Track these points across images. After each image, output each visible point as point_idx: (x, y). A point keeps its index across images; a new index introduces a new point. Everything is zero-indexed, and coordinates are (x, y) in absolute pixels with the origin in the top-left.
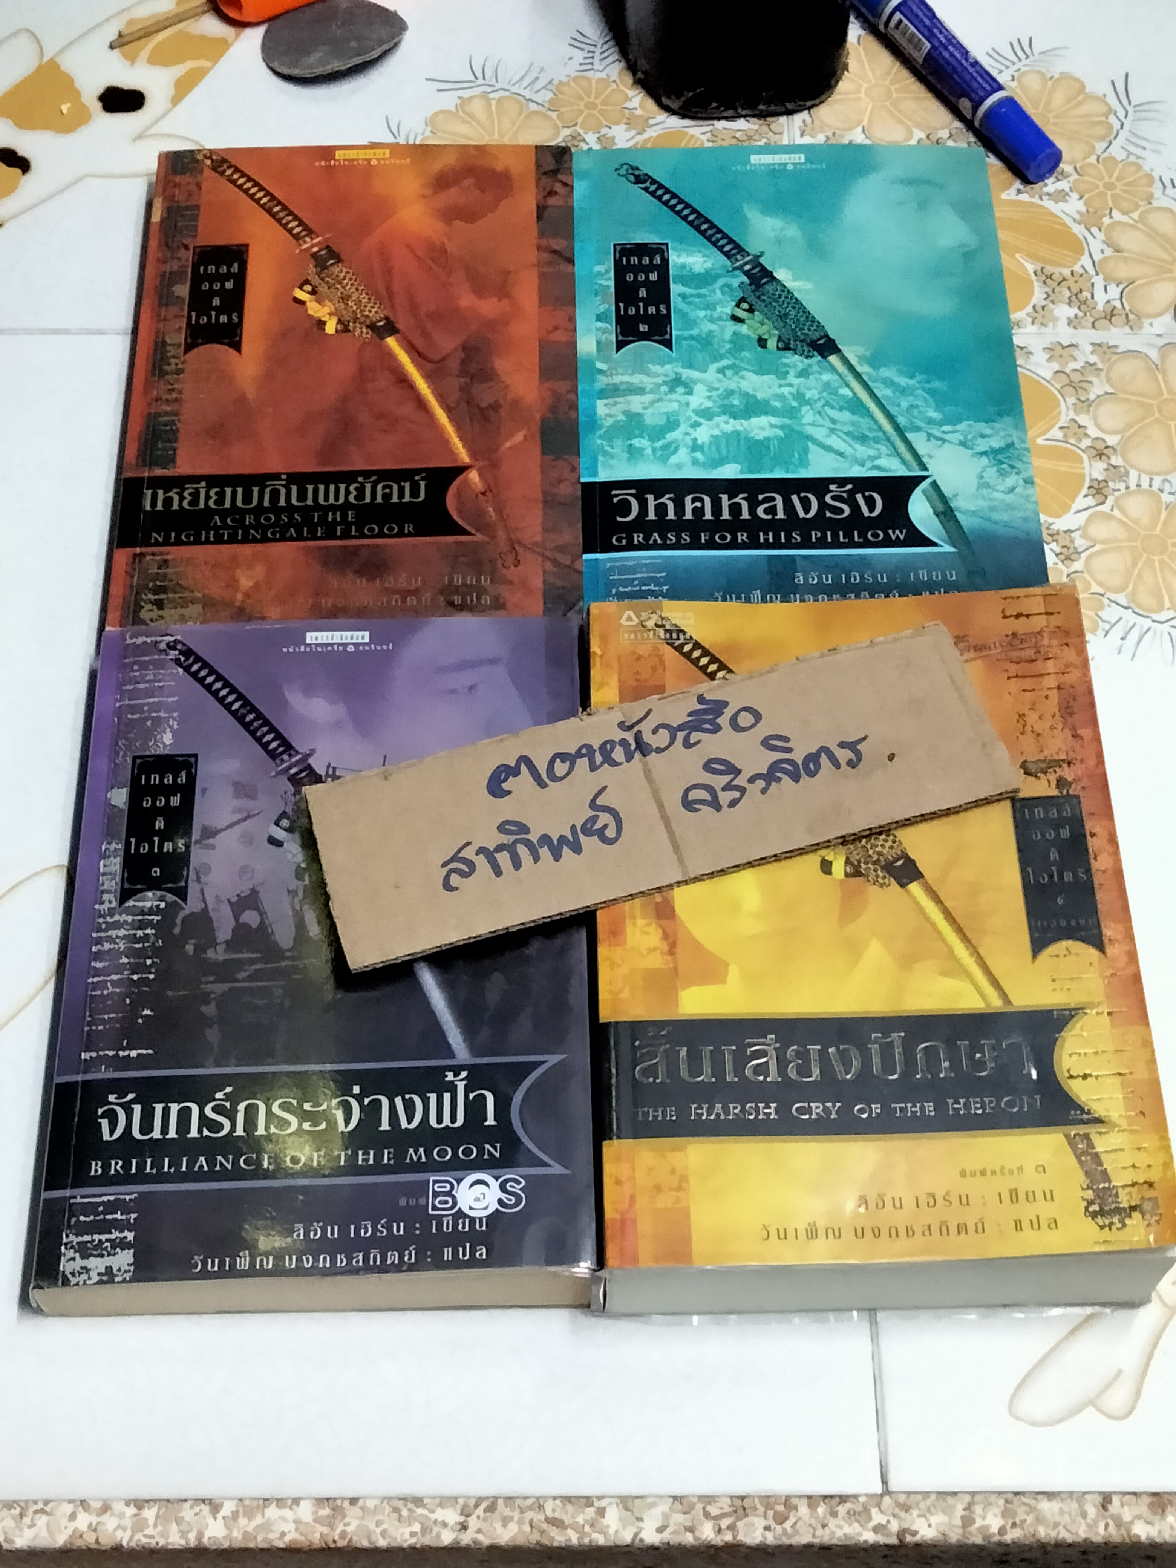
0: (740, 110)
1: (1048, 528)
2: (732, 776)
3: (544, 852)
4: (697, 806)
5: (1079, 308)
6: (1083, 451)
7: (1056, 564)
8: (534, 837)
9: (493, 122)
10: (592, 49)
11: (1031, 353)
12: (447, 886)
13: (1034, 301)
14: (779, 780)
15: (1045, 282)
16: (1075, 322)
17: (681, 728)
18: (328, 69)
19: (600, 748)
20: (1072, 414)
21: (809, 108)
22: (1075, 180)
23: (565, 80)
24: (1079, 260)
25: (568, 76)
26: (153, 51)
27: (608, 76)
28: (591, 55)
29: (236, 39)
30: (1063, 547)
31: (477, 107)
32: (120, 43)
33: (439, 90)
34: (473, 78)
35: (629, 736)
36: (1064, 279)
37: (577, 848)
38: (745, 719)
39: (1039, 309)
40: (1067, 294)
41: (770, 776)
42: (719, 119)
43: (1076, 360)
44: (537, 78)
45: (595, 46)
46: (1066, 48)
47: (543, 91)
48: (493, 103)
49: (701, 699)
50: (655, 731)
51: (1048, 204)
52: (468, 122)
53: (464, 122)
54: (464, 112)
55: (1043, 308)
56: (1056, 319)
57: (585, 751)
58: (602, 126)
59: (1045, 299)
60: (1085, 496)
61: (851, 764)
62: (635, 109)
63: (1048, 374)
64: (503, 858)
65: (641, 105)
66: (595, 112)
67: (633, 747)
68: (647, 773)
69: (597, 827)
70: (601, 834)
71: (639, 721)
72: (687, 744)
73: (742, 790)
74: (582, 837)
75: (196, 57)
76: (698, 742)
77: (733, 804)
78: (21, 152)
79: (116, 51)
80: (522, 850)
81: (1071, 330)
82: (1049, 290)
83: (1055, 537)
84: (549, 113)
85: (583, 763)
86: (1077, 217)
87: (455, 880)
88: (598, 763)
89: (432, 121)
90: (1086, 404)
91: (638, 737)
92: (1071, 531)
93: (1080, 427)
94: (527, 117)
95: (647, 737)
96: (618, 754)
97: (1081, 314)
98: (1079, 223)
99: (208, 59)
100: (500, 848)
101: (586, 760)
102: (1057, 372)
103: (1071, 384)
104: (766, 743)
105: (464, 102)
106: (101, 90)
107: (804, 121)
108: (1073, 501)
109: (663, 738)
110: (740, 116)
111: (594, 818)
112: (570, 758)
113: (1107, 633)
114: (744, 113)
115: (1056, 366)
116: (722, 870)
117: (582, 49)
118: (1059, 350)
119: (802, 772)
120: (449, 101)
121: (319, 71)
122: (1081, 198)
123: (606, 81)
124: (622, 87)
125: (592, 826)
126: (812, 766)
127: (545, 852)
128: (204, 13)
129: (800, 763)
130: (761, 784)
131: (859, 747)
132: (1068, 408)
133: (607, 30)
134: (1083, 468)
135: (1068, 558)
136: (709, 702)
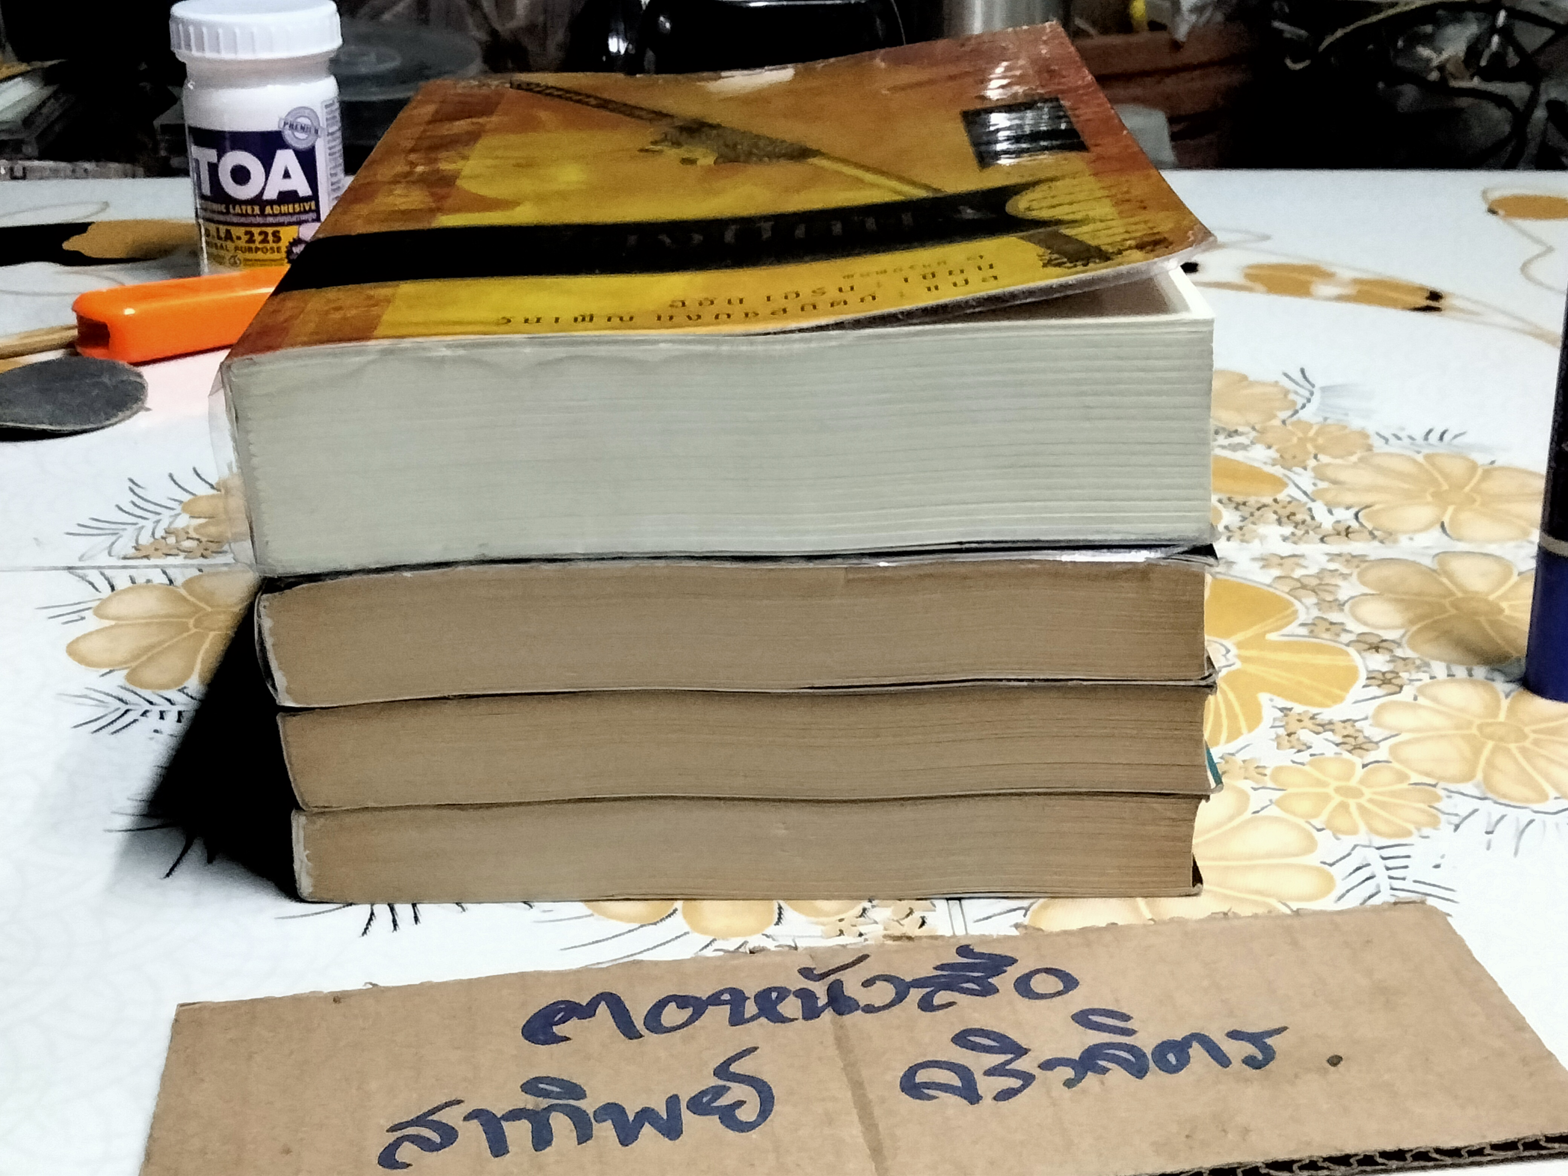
2: (1010, 1056)
4: (930, 1093)
5: (1296, 527)
6: (1346, 645)
8: (588, 1105)
12: (388, 1161)
14: (1103, 1070)
15: (1236, 508)
16: (1294, 539)
17: (918, 983)
19: (757, 996)
20: (1316, 613)
24: (1282, 491)
35: (820, 989)
36: (1265, 506)
37: (673, 1131)
38: (1045, 984)
40: (1274, 516)
41: (1087, 1064)
43: (1305, 567)
49: (964, 950)
50: (868, 983)
56: (1264, 536)
57: (731, 996)
59: (1242, 521)
61: (1250, 1061)
64: (517, 1131)
67: (823, 1000)
68: (841, 1034)
69: (721, 1102)
70: (727, 1114)
71: (840, 970)
72: (926, 1005)
73: (1027, 1078)
74: (687, 1115)
76: (950, 1004)
77: (1005, 1095)
80: (560, 1124)
81: (1289, 545)
82: (1245, 514)
85: (720, 1014)
87: (406, 1152)
88: (747, 1015)
90: (1337, 604)
91: (834, 989)
92: (1355, 721)
93: (1334, 624)
95: (852, 990)
96: (791, 1007)
97: (1300, 532)
100: (514, 1115)
101: (725, 1009)
103: (1305, 587)
104: (1083, 1019)
109: (884, 993)
111: (720, 1091)
112: (695, 1004)
113: (1457, 827)
115: (1276, 573)
119: (1151, 1064)
125: (711, 1101)
126: (1171, 1058)
127: (605, 1131)
129: (1148, 1051)
130: (1066, 1072)
131: (1269, 1041)
132: (1306, 607)
134: (1352, 661)
136: (981, 955)
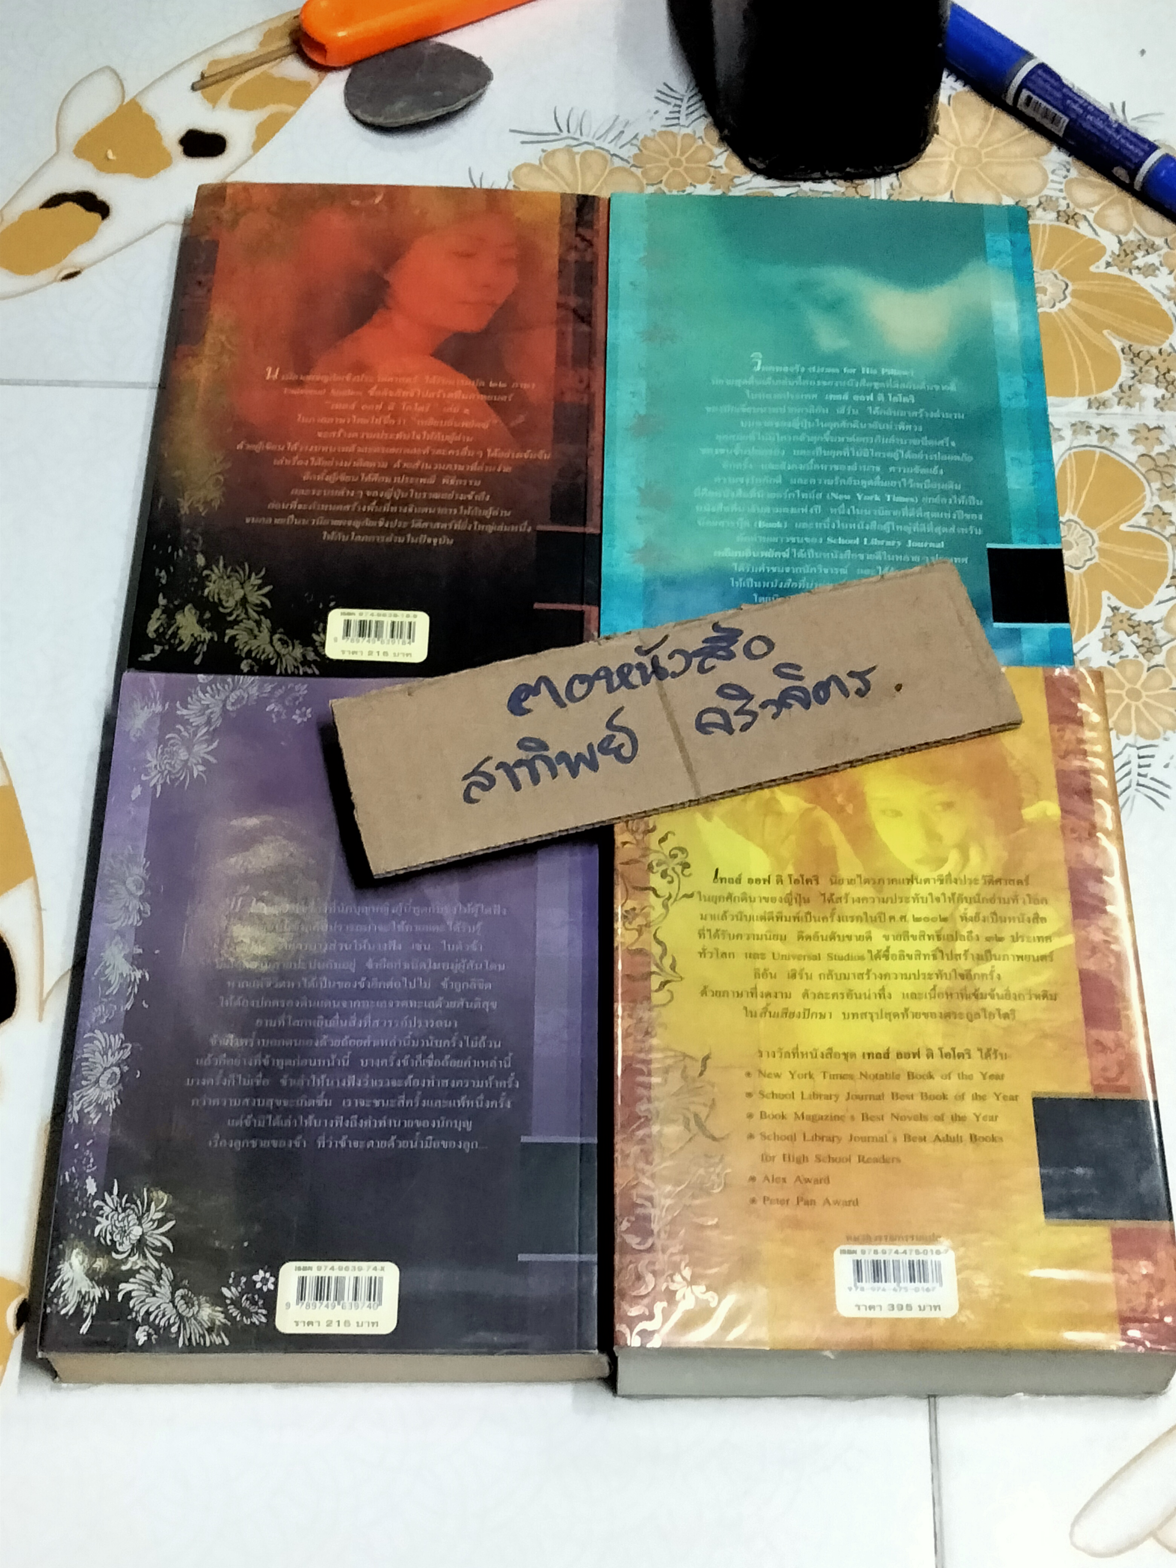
0: (827, 173)
1: (1129, 619)
2: (745, 701)
3: (562, 768)
4: (711, 729)
5: (1166, 389)
6: (1167, 539)
7: (1136, 656)
8: (552, 754)
9: (576, 176)
10: (679, 102)
11: (1115, 435)
12: (468, 799)
13: (1120, 380)
14: (790, 706)
15: (1132, 361)
16: (1162, 403)
17: (696, 654)
18: (412, 119)
19: (617, 671)
20: (1156, 500)
21: (897, 172)
22: (1166, 254)
23: (650, 134)
24: (1167, 338)
25: (653, 130)
26: (236, 92)
27: (695, 132)
28: (677, 109)
29: (320, 82)
30: (1144, 639)
31: (561, 162)
32: (202, 84)
33: (523, 143)
34: (557, 130)
35: (646, 661)
36: (1152, 358)
37: (594, 766)
38: (758, 647)
39: (1126, 388)
40: (1155, 373)
41: (782, 702)
42: (805, 180)
43: (1161, 443)
44: (622, 132)
45: (682, 100)
46: (1160, 114)
47: (628, 146)
48: (578, 158)
49: (716, 627)
50: (671, 657)
51: (1137, 277)
52: (552, 178)
53: (548, 177)
54: (547, 165)
55: (1130, 387)
56: (1142, 400)
57: (604, 673)
58: (686, 185)
59: (1133, 378)
60: (1168, 586)
61: (860, 693)
62: (721, 167)
63: (1132, 457)
64: (522, 773)
65: (727, 164)
66: (681, 170)
67: (650, 670)
68: (663, 696)
69: (613, 745)
70: (617, 753)
71: (657, 646)
72: (702, 670)
73: (754, 715)
74: (599, 755)
75: (280, 101)
76: (713, 667)
77: (745, 728)
78: (101, 196)
79: (199, 92)
80: (540, 766)
81: (1157, 412)
82: (1137, 369)
83: (1137, 629)
84: (633, 169)
85: (601, 685)
86: (1166, 292)
87: (475, 792)
88: (615, 685)
89: (514, 174)
90: (1171, 490)
91: (655, 662)
92: (1154, 623)
93: (1164, 514)
94: (612, 172)
95: (664, 662)
96: (635, 677)
97: (1168, 395)
98: (1169, 300)
99: (289, 103)
100: (520, 763)
101: (603, 681)
102: (1143, 455)
103: (1156, 468)
104: (778, 671)
105: (548, 156)
106: (182, 133)
107: (891, 185)
108: (1156, 591)
109: (678, 663)
110: (827, 178)
111: (611, 738)
112: (589, 680)
114: (831, 175)
115: (1141, 449)
116: (733, 791)
117: (668, 103)
118: (1145, 433)
119: (813, 700)
120: (533, 154)
121: (402, 121)
122: (1171, 273)
123: (692, 137)
124: (708, 144)
125: (609, 744)
126: (822, 693)
128: (285, 55)
129: (810, 690)
130: (772, 709)
131: (868, 677)
132: (1152, 494)
133: (693, 84)
134: (1167, 557)
135: (1149, 651)
136: (725, 630)
